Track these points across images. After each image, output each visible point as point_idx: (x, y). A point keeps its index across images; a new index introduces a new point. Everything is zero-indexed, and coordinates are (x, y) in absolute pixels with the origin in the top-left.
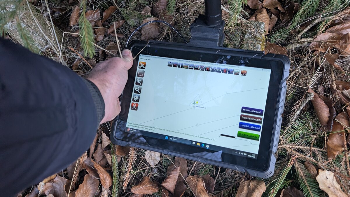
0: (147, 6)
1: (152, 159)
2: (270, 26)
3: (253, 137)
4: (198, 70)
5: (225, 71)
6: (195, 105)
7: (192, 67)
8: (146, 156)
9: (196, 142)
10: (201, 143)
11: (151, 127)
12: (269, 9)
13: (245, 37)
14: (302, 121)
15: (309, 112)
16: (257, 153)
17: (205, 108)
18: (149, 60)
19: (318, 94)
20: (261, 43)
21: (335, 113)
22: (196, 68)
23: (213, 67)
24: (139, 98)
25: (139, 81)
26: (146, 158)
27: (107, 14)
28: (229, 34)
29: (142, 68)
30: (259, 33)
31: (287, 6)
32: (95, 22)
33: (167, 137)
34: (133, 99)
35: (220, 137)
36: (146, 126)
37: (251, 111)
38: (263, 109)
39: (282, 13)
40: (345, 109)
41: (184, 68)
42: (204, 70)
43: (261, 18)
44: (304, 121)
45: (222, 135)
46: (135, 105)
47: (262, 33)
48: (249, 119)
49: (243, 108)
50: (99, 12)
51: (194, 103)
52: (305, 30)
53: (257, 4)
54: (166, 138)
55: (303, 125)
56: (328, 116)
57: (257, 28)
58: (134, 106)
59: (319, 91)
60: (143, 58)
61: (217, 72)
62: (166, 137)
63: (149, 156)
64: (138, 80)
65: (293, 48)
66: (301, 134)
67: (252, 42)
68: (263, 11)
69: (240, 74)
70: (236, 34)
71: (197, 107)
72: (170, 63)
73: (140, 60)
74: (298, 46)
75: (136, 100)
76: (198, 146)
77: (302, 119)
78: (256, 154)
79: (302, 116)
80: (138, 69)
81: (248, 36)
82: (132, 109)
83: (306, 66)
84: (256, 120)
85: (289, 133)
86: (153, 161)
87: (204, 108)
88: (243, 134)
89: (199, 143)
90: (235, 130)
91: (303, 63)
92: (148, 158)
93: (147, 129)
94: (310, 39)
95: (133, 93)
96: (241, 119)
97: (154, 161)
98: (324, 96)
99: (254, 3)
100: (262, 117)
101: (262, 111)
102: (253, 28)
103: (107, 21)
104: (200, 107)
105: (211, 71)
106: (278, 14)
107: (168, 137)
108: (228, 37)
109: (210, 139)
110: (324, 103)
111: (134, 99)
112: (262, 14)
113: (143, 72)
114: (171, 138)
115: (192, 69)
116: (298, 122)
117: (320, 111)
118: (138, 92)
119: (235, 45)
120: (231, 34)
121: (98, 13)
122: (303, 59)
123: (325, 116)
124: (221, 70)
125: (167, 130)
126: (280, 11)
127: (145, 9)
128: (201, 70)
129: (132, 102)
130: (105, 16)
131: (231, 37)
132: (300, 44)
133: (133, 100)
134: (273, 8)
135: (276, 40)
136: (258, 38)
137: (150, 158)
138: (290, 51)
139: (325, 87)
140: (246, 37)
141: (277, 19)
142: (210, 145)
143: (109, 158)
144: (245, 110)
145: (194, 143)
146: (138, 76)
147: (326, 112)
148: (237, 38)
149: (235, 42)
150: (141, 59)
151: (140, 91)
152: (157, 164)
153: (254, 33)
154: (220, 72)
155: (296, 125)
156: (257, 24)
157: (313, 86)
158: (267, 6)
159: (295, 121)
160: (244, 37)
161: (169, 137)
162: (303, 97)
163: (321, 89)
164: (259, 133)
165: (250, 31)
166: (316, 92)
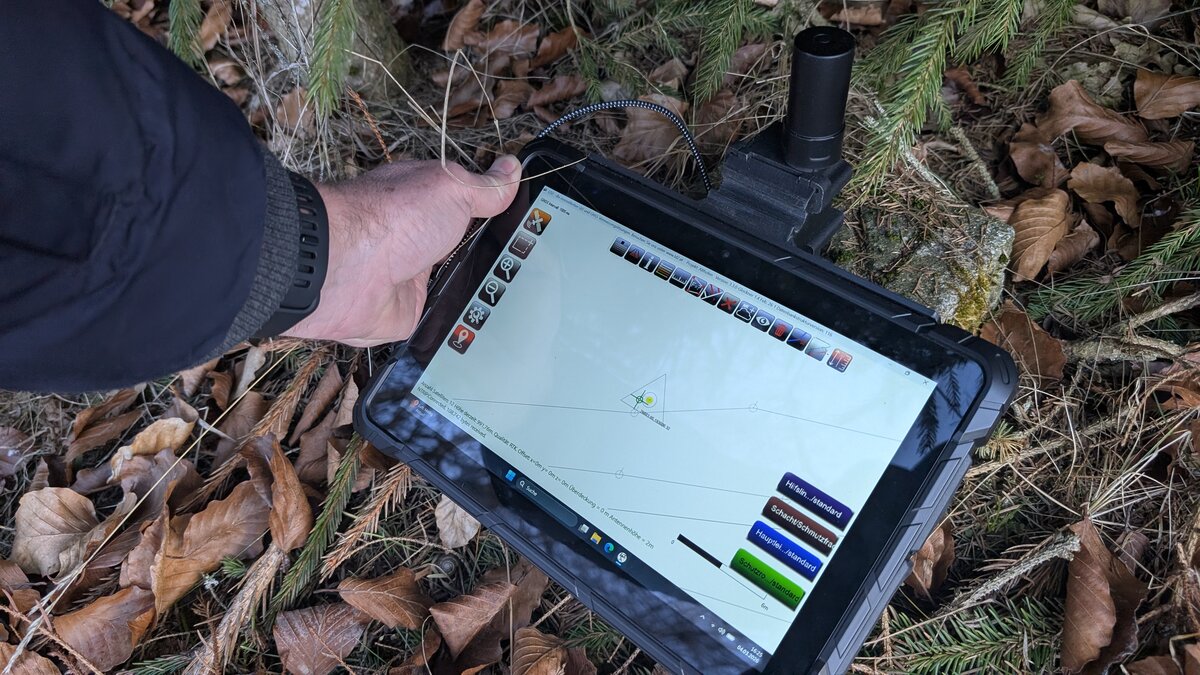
0: (676, 60)
1: (453, 523)
2: (1056, 257)
3: (780, 588)
4: (697, 296)
5: (780, 333)
6: (641, 406)
7: (684, 280)
8: (439, 505)
9: (593, 529)
10: (605, 539)
11: (479, 422)
12: (1083, 200)
13: (918, 252)
14: (999, 621)
15: (1046, 604)
16: (772, 651)
17: (668, 428)
18: (563, 210)
19: (1112, 552)
20: (964, 289)
21: (1133, 646)
22: (693, 289)
23: (747, 303)
24: (486, 317)
25: (508, 267)
26: (437, 514)
27: (553, 45)
28: (869, 224)
29: (533, 229)
30: (976, 254)
31: (1158, 213)
32: (512, 59)
33: (510, 475)
34: (468, 314)
35: (673, 542)
36: (466, 414)
37: (809, 495)
38: (853, 509)
39: (1126, 228)
40: (1178, 645)
41: (655, 273)
42: (714, 304)
43: (1034, 216)
44: (1007, 623)
45: (682, 538)
46: (464, 334)
47: (985, 258)
48: (794, 522)
49: (789, 477)
50: (537, 33)
51: (640, 400)
52: (1166, 310)
53: (1046, 167)
54: (507, 476)
55: (994, 634)
56: (1101, 645)
57: (978, 238)
58: (462, 338)
59: (1121, 544)
60: (549, 201)
61: (755, 324)
62: (510, 472)
63: (448, 511)
64: (506, 261)
65: (1096, 359)
66: (975, 667)
67: (933, 275)
68: (1052, 197)
69: (826, 358)
70: (895, 231)
71: (644, 413)
72: (623, 243)
73: (539, 205)
74: (1116, 355)
75: (473, 321)
76: (593, 543)
77: (1002, 611)
78: (765, 653)
79: (1010, 603)
80: (521, 228)
81: (931, 250)
82: (450, 344)
83: (1113, 437)
84: (814, 535)
85: (926, 639)
86: (454, 531)
87: (664, 425)
88: (754, 565)
89: (600, 533)
90: (731, 541)
91: (1109, 423)
92: (444, 516)
93: (466, 423)
94: (1173, 350)
95: (475, 298)
96: (767, 512)
97: (456, 533)
98: (1132, 572)
99: (1038, 163)
100: (841, 535)
101: (848, 513)
102: (963, 234)
103: (546, 67)
104: (652, 418)
105: (735, 315)
106: (1107, 223)
107: (514, 474)
108: (862, 232)
109: (639, 537)
110: (1107, 591)
111: (470, 317)
112: (1042, 203)
113: (531, 243)
114: (522, 483)
115: (681, 286)
116: (981, 619)
117: (1077, 614)
118: (492, 299)
119: (870, 264)
120: (876, 225)
121: (532, 38)
122: (1116, 411)
123: (1089, 640)
124: (767, 323)
125: (523, 453)
126: (1118, 218)
127: (667, 65)
128: (706, 300)
129: (460, 321)
130: (545, 53)
131: (871, 233)
132: (1123, 351)
133: (467, 320)
134: (1097, 200)
135: (1051, 308)
136: (962, 270)
137: (449, 520)
138: (1082, 364)
139: (1158, 541)
140: (923, 252)
141: (1095, 241)
142: (631, 557)
143: (334, 462)
144: (791, 486)
145: (585, 528)
146: (511, 250)
147: (1099, 628)
148: (889, 244)
149: (875, 256)
150: (544, 201)
151: (498, 297)
152: (462, 548)
153: (956, 250)
154: (765, 329)
155: (968, 627)
156: (986, 223)
157: (1107, 517)
158: (1081, 188)
159: (971, 610)
160: (915, 248)
161: (519, 475)
162: (1045, 538)
163: (1131, 541)
164: (807, 587)
165: (946, 239)
166: (1108, 545)
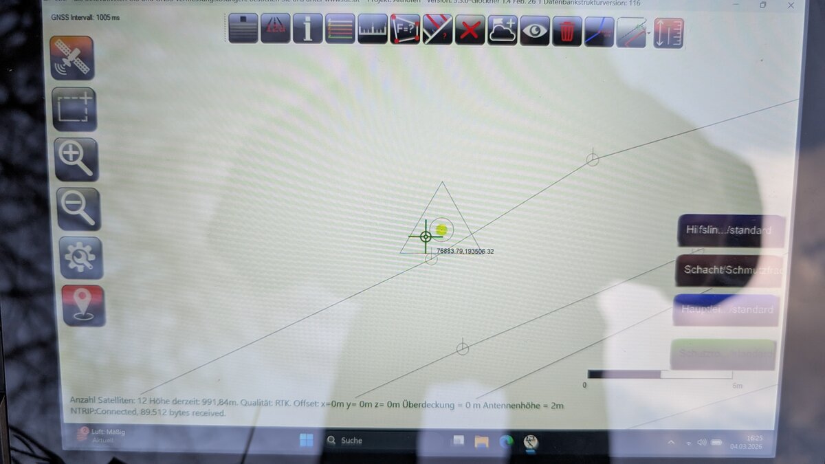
4: (416, 42)
5: (569, 35)
7: (380, 28)
9: (470, 435)
10: (494, 436)
11: (205, 402)
22: (403, 35)
24: (98, 251)
25: (75, 157)
29: (74, 74)
33: (306, 440)
34: (64, 263)
35: (586, 385)
36: (175, 402)
37: (721, 228)
41: (328, 41)
42: (448, 41)
46: (82, 296)
48: (720, 271)
49: (686, 221)
51: (426, 237)
58: (82, 304)
60: (65, 14)
64: (66, 148)
69: (650, 39)
71: (443, 251)
72: (243, 19)
75: (81, 269)
76: (481, 450)
78: (765, 434)
80: (51, 84)
82: (71, 322)
87: (482, 252)
93: (183, 412)
95: (58, 233)
96: (682, 279)
100: (784, 252)
104: (460, 252)
105: (491, 42)
109: (536, 406)
113: (86, 98)
114: (330, 439)
115: (382, 40)
118: (86, 219)
125: (302, 403)
128: (433, 42)
129: (60, 281)
133: (68, 272)
142: (542, 435)
144: (694, 230)
145: (459, 440)
146: (58, 125)
150: (58, 18)
151: (94, 211)
154: (543, 41)
164: (774, 335)
